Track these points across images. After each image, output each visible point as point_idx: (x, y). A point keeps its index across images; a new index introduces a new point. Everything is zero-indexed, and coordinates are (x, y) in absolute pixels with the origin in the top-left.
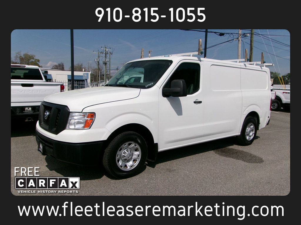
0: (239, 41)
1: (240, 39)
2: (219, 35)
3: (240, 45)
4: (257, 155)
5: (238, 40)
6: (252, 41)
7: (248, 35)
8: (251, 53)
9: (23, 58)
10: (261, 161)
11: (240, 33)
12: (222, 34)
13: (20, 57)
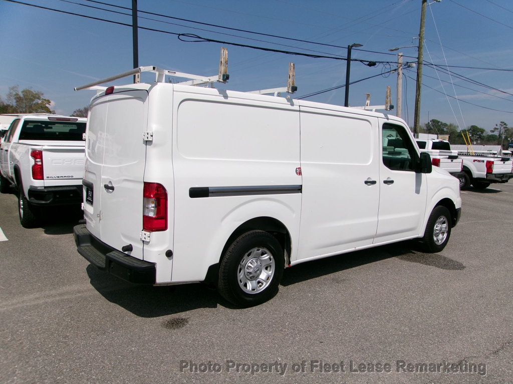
0: (398, 74)
1: (400, 71)
2: (368, 65)
3: (400, 81)
4: (454, 260)
5: (396, 72)
6: (420, 75)
7: (414, 65)
8: (418, 94)
9: (20, 97)
10: (461, 267)
11: (400, 62)
12: (372, 64)
13: (17, 94)
